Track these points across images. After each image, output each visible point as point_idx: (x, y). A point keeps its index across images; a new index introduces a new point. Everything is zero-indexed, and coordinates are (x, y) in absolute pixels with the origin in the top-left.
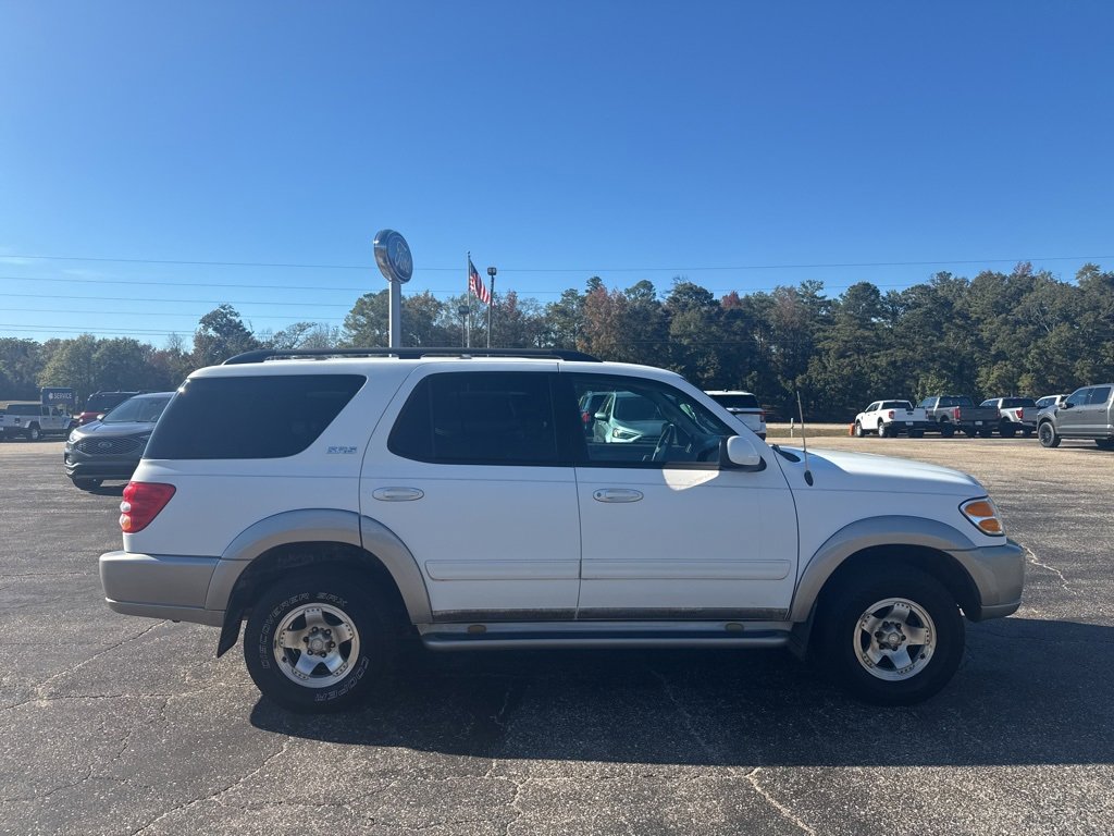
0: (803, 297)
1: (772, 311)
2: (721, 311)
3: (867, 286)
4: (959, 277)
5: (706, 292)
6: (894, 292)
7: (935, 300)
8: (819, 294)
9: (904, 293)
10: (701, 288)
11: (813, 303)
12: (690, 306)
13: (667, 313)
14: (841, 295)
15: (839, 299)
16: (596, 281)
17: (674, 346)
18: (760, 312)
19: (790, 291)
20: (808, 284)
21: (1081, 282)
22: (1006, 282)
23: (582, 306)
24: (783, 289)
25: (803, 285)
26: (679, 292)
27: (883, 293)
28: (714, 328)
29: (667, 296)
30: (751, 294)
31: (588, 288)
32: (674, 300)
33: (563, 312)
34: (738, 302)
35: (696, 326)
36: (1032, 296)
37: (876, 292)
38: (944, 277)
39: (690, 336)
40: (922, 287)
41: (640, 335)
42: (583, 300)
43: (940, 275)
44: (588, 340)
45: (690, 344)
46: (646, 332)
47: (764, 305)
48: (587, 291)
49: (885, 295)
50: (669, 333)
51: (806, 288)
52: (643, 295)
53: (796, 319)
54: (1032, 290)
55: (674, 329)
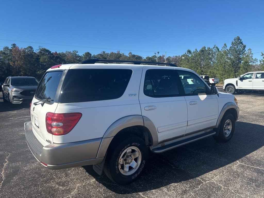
0: (73, 54)
1: (66, 57)
2: (54, 57)
3: (89, 53)
4: (107, 53)
5: (49, 51)
6: (95, 55)
7: (103, 58)
8: (77, 54)
9: (97, 55)
10: (48, 50)
11: (76, 56)
12: (45, 54)
13: (38, 56)
14: (83, 55)
15: (83, 56)
16: (14, 45)
17: (41, 65)
18: (63, 57)
19: (70, 53)
20: (74, 51)
21: (129, 56)
22: (116, 55)
23: (10, 52)
24: (68, 52)
25: (73, 51)
26: (41, 50)
27: (92, 55)
28: (52, 61)
29: (38, 51)
30: (60, 53)
31: (12, 47)
32: (40, 52)
33: (4, 53)
34: (57, 54)
35: (47, 60)
36: (121, 58)
37: (91, 55)
38: (104, 52)
39: (46, 62)
40: (100, 54)
41: (31, 61)
42: (11, 50)
43: (103, 52)
44: (14, 62)
45: (46, 64)
46: (32, 61)
47: (64, 55)
48: (11, 48)
49: (93, 55)
50: (40, 61)
51: (74, 52)
52: (30, 50)
53: (72, 59)
54: (121, 57)
55: (41, 60)
